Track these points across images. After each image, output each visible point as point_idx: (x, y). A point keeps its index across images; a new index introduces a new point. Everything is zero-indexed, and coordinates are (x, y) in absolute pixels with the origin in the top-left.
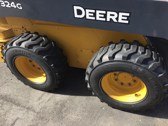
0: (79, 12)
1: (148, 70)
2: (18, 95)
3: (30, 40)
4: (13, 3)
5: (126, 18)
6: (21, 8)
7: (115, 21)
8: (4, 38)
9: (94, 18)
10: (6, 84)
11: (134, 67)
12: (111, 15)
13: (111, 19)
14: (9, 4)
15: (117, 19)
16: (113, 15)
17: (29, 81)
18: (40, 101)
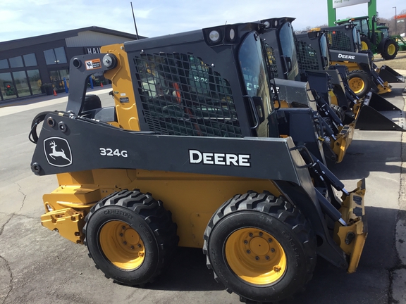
0: (196, 157)
1: (278, 219)
2: (94, 293)
3: (130, 196)
4: (117, 150)
5: (247, 160)
6: (126, 156)
7: (236, 164)
8: (85, 202)
9: (212, 163)
10: (73, 280)
11: (262, 217)
12: (231, 158)
13: (231, 162)
14: (111, 151)
15: (237, 162)
16: (233, 158)
17: (115, 267)
18: (131, 300)
